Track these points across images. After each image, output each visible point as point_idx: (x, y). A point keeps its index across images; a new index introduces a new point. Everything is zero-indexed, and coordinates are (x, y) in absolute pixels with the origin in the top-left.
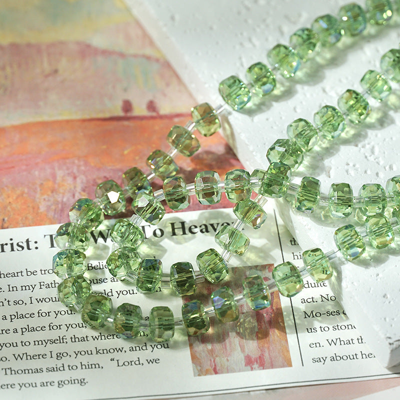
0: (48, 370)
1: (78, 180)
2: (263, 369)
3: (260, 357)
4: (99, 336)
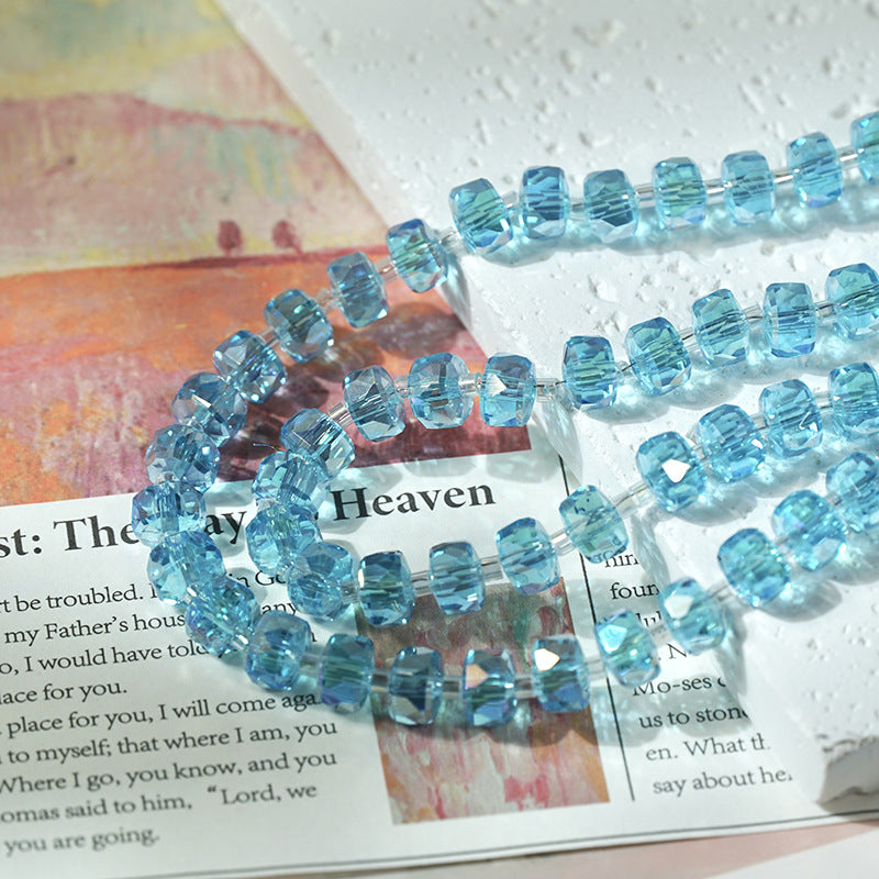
0: (70, 813)
1: (126, 401)
2: (546, 806)
3: (538, 782)
4: (180, 740)
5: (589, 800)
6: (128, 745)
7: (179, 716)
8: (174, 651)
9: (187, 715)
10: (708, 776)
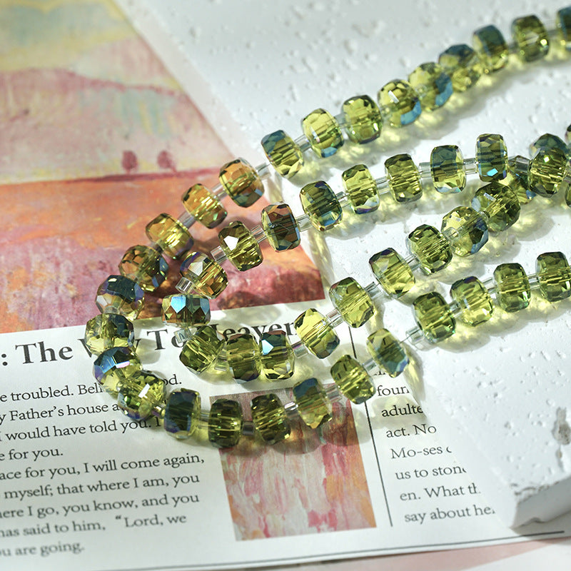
0: (26, 532)
1: (62, 268)
2: (335, 530)
3: (330, 514)
4: (98, 486)
5: (363, 526)
6: (64, 488)
7: (97, 470)
8: (93, 429)
9: (102, 470)
10: (440, 511)
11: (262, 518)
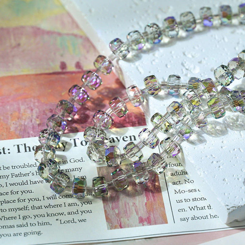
0: (18, 226)
1: (34, 111)
2: (150, 225)
3: (148, 218)
5: (162, 223)
6: (34, 207)
8: (47, 181)
9: (50, 199)
10: (195, 216)
11: (119, 220)
